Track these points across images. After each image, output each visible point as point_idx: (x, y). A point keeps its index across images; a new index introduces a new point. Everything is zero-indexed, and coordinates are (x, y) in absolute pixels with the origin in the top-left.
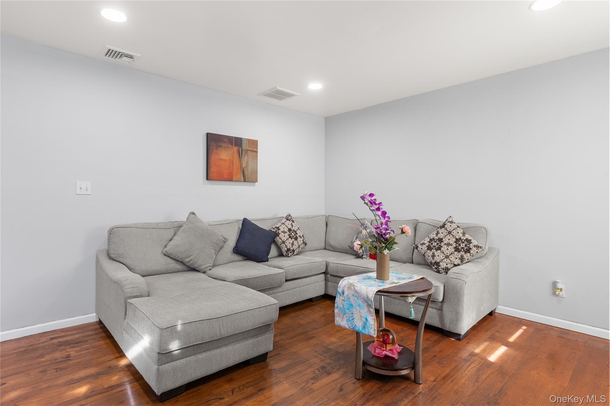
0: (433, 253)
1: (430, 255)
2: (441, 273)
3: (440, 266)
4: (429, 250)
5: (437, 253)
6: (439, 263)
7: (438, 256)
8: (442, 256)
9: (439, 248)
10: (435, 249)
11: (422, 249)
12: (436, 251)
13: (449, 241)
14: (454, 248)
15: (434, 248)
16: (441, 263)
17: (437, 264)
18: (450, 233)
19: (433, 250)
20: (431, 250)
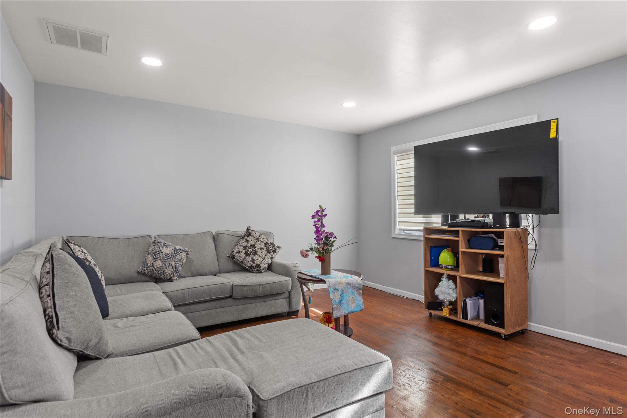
0: (252, 258)
1: (249, 261)
2: (262, 273)
3: (261, 267)
4: (247, 256)
5: (255, 257)
6: (259, 265)
7: (257, 259)
8: (260, 259)
9: (256, 253)
10: (253, 254)
11: (241, 257)
12: (254, 255)
13: (260, 246)
14: (266, 251)
15: (251, 254)
16: (261, 265)
17: (258, 266)
18: (258, 239)
19: (251, 256)
20: (249, 256)
